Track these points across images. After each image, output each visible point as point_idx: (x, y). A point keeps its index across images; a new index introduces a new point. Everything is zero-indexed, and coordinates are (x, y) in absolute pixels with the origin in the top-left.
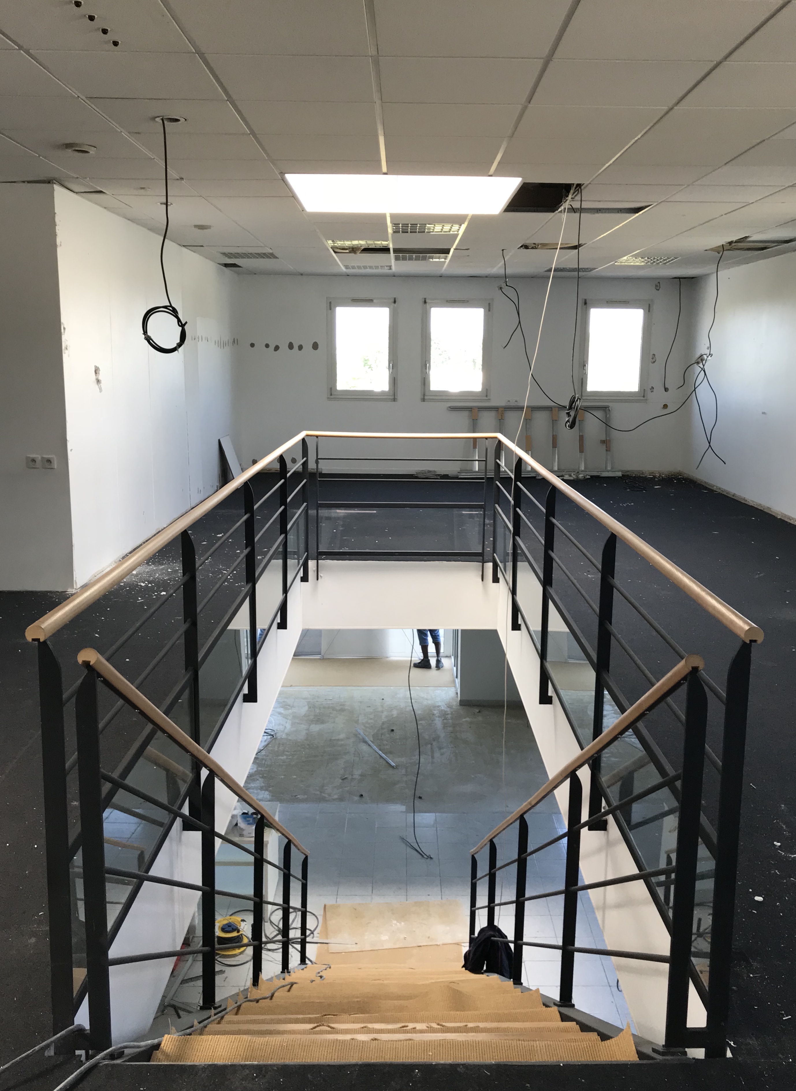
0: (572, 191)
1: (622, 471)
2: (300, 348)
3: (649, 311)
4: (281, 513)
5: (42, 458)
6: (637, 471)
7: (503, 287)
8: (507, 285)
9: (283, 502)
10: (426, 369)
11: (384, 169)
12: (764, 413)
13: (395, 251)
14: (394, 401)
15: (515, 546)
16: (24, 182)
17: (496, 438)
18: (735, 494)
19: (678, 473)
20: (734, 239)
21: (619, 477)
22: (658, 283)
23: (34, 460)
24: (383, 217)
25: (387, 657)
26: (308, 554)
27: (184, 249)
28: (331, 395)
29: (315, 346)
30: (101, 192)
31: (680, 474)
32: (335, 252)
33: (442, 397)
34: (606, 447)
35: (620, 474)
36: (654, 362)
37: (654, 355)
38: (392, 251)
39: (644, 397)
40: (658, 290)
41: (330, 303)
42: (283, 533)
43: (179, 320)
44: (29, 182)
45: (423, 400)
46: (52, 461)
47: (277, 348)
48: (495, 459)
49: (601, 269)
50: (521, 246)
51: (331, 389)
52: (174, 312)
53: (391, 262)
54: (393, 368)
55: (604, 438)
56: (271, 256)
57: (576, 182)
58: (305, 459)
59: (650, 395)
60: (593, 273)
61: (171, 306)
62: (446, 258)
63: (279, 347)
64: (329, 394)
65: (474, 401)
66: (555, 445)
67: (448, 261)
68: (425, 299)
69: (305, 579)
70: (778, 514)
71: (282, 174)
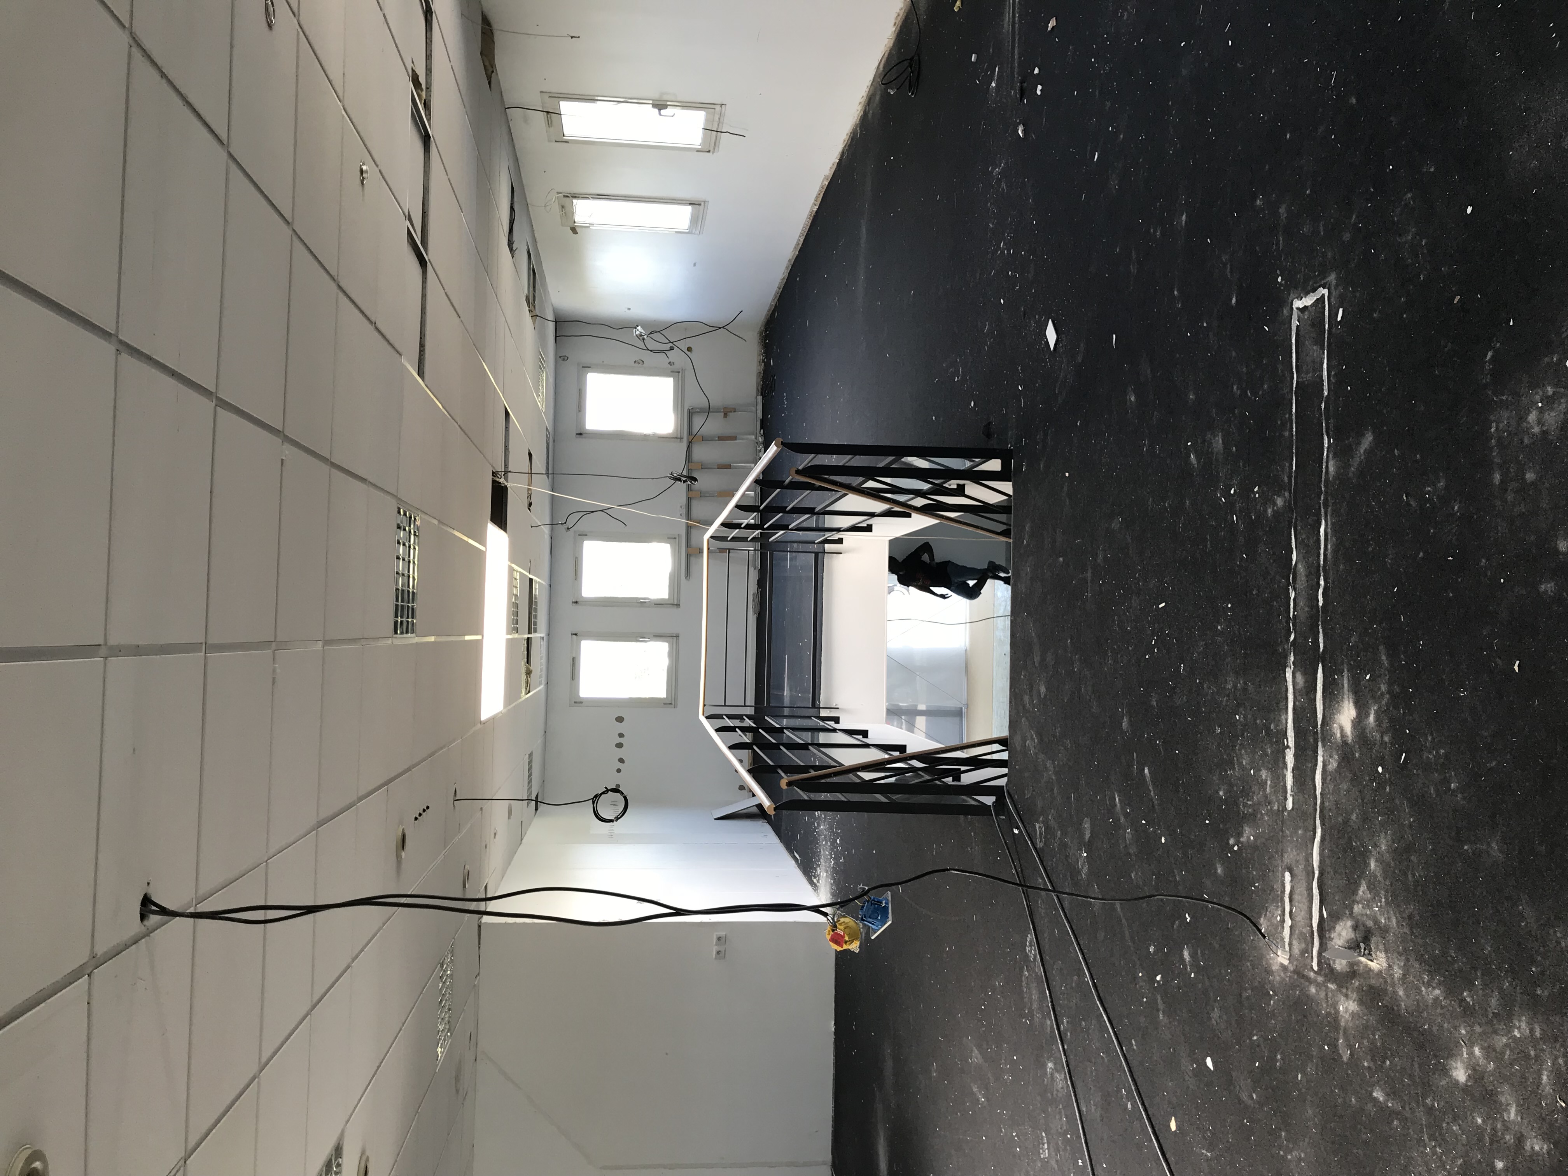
0: (497, 480)
1: (757, 395)
2: (621, 735)
3: (589, 367)
4: (787, 749)
5: (716, 945)
6: (757, 379)
7: (566, 527)
8: (565, 523)
9: (776, 747)
10: (646, 602)
11: (479, 637)
12: (695, 265)
13: (529, 633)
14: (678, 636)
15: (798, 529)
16: (479, 948)
17: (708, 540)
18: (778, 287)
19: (760, 336)
20: (527, 308)
21: (763, 399)
22: (561, 358)
23: (718, 953)
24: (508, 640)
25: (966, 650)
26: (814, 717)
27: (524, 841)
28: (671, 704)
29: (620, 719)
30: (486, 887)
31: (761, 333)
32: (529, 692)
33: (675, 584)
34: (731, 412)
35: (760, 398)
36: (643, 362)
37: (635, 362)
38: (530, 636)
39: (679, 372)
40: (568, 358)
41: (575, 702)
42: (808, 747)
43: (603, 793)
44: (479, 944)
45: (678, 605)
46: (719, 936)
47: (621, 761)
48: (728, 541)
49: (548, 423)
50: (530, 510)
51: (664, 704)
52: (597, 796)
53: (538, 637)
54: (645, 638)
55: (723, 414)
56: (531, 755)
57: (491, 477)
58: (724, 717)
59: (677, 367)
60: (550, 429)
61: (593, 799)
62: (536, 582)
63: (621, 758)
64: (670, 706)
65: (680, 552)
66: (728, 467)
67: (538, 580)
68: (573, 602)
69: (837, 720)
70: (794, 254)
71: (481, 722)
